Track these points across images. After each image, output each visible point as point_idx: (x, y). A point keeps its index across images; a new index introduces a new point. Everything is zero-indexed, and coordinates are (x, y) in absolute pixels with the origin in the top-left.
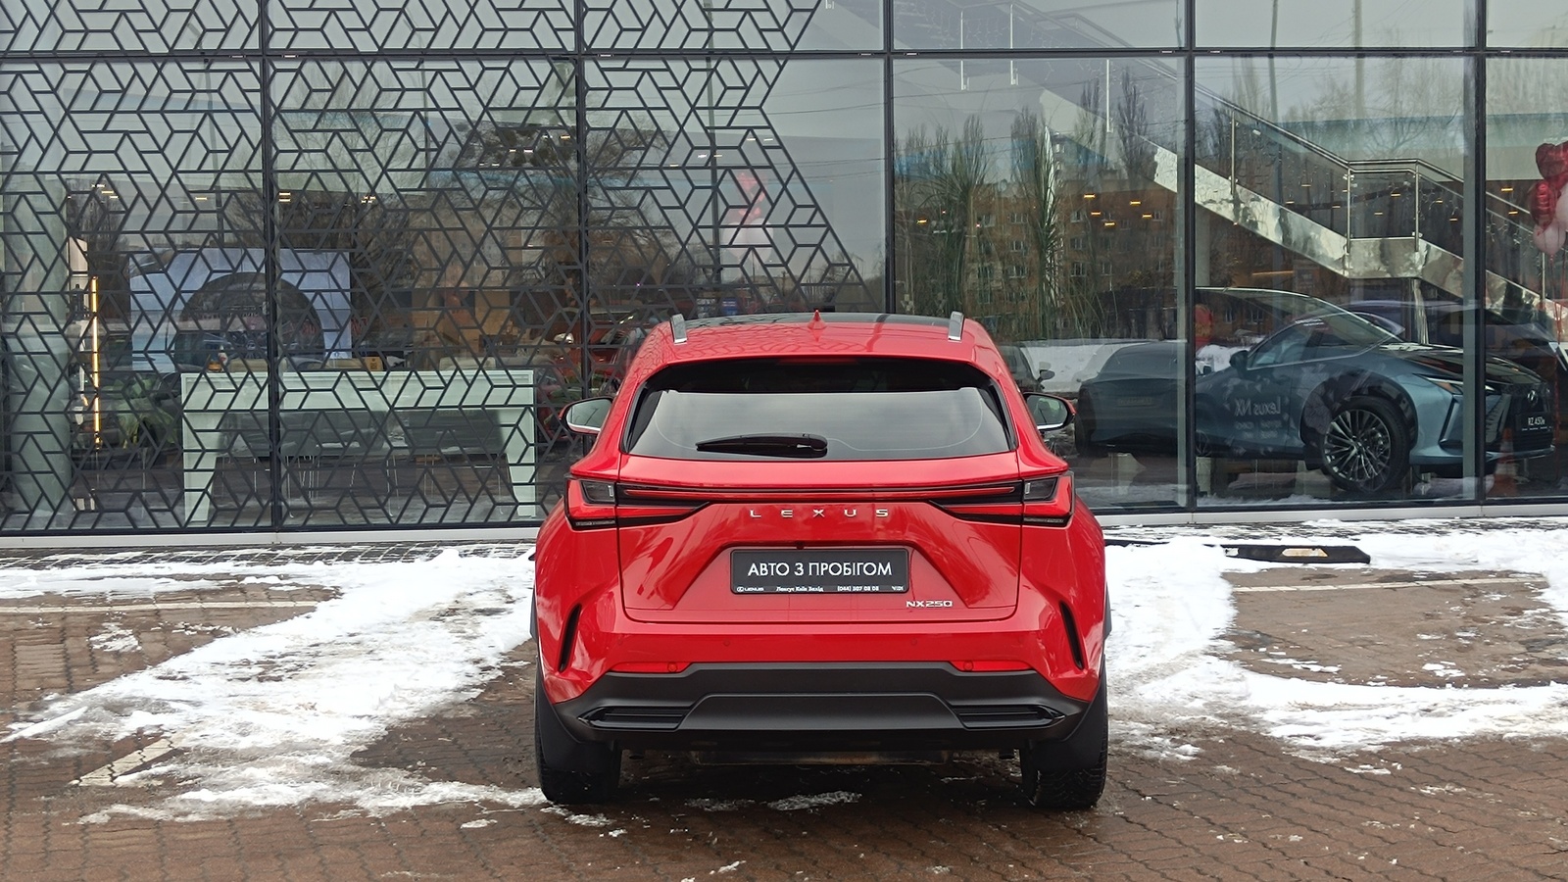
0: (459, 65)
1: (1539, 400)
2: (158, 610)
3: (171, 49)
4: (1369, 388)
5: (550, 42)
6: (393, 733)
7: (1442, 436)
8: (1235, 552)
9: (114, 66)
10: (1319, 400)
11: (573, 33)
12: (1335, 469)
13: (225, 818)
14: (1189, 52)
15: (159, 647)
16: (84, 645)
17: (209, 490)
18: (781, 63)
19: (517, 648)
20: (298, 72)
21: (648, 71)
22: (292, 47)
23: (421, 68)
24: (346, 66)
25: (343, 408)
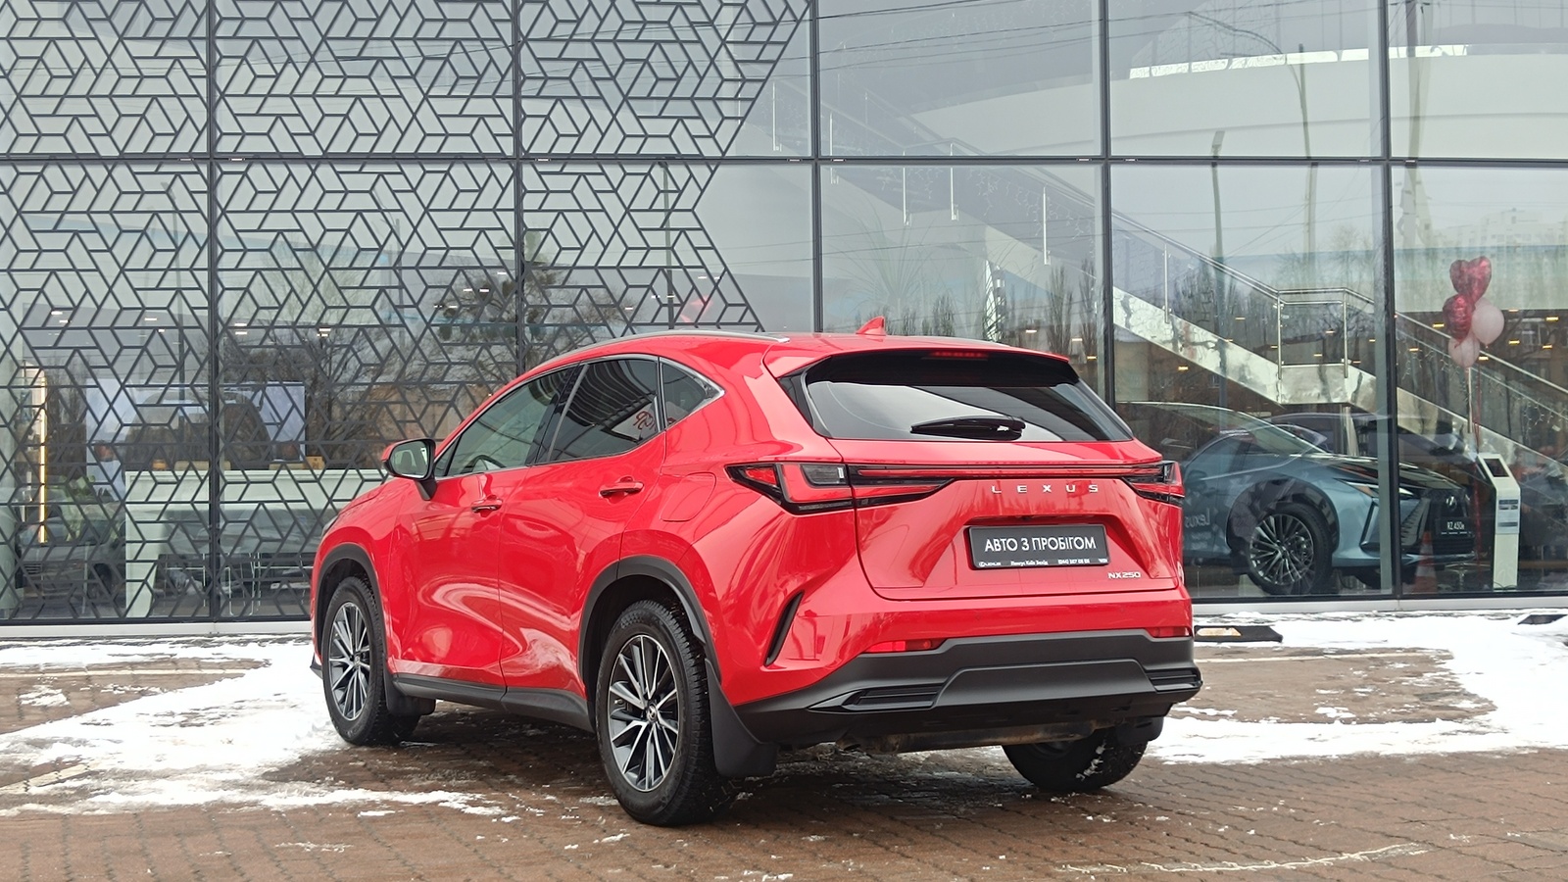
1: (1459, 505)
2: (89, 676)
4: (1293, 496)
5: (489, 147)
6: (305, 760)
7: (1363, 539)
9: (66, 169)
10: (1246, 510)
11: (511, 138)
12: (1261, 573)
13: (131, 812)
14: (1106, 160)
15: (88, 702)
16: (13, 701)
17: (151, 581)
18: (713, 168)
20: (244, 174)
21: (584, 175)
22: (238, 151)
23: (363, 171)
24: (291, 168)
25: (283, 501)
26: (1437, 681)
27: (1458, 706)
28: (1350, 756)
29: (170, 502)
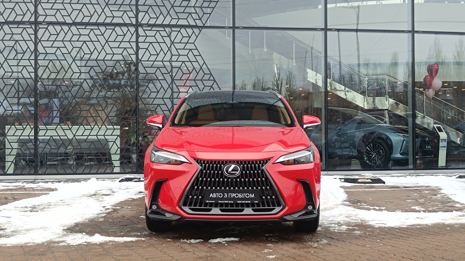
0: (98, 28)
1: (429, 141)
3: (6, 20)
4: (377, 137)
5: (128, 21)
6: (77, 225)
7: (400, 151)
8: (343, 180)
11: (135, 19)
12: (368, 161)
14: (326, 30)
17: (14, 162)
18: (200, 29)
19: (117, 204)
20: (47, 28)
21: (159, 31)
22: (45, 21)
23: (86, 28)
24: (62, 27)
25: (59, 136)
26: (443, 197)
27: (456, 206)
28: (435, 224)
29: (21, 136)
